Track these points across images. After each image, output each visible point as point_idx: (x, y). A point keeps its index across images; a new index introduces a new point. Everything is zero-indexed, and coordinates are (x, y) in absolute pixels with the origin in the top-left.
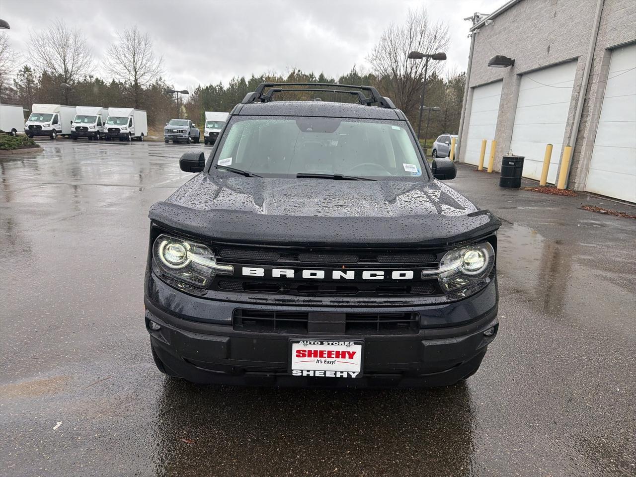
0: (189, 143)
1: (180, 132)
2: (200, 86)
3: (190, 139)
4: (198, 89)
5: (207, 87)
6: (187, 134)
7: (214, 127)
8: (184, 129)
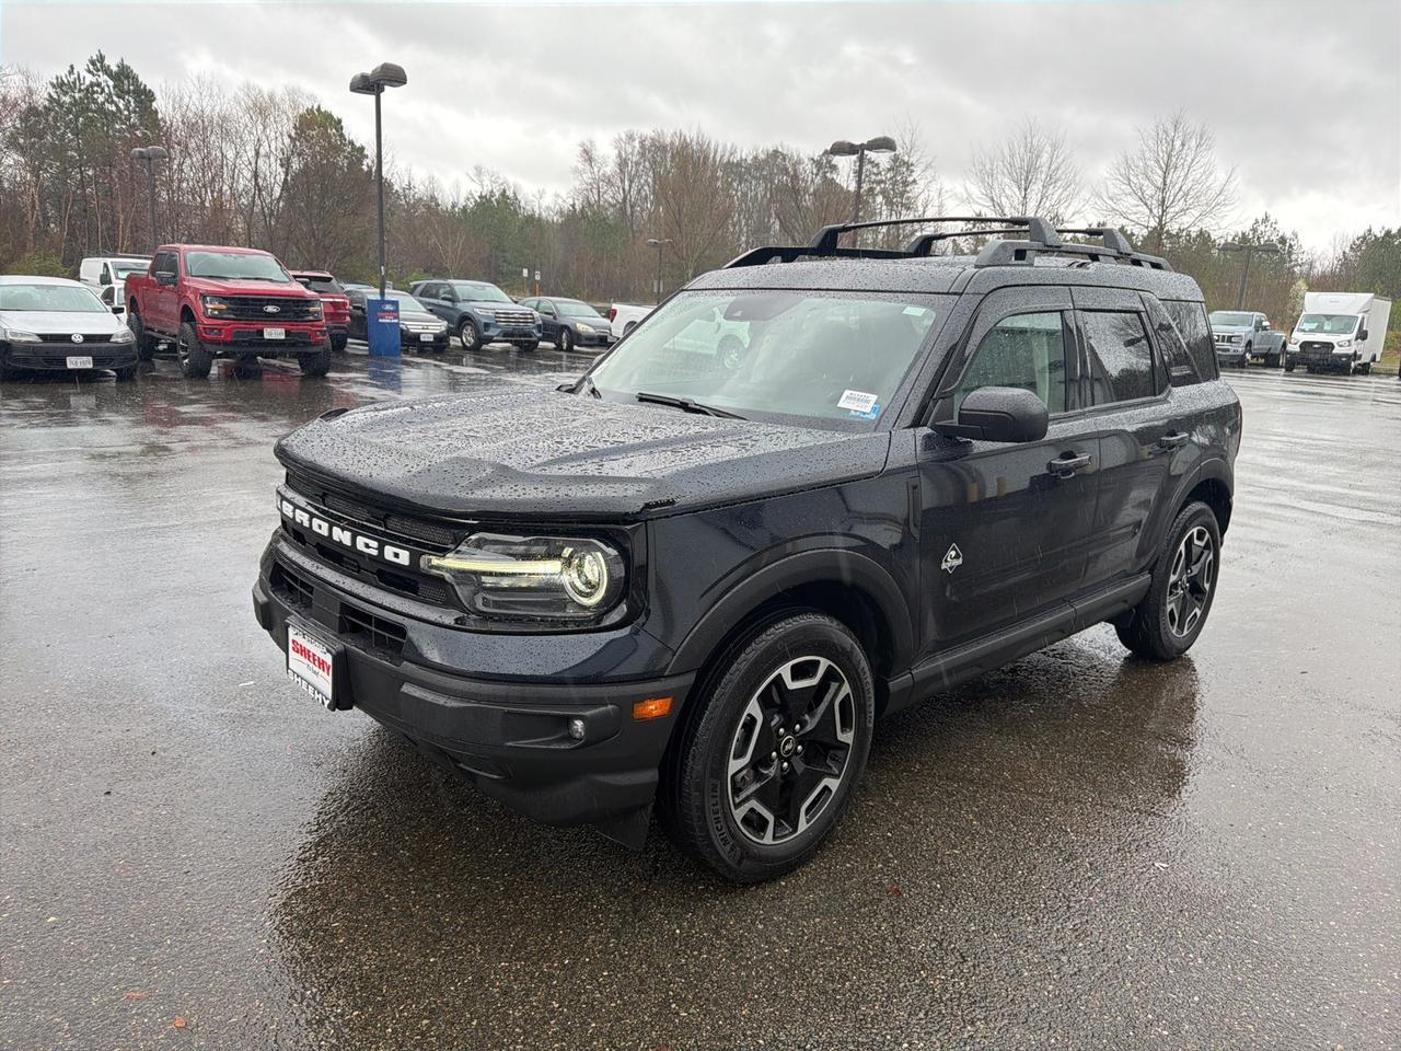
0: (1244, 367)
1: (1223, 341)
2: (1370, 231)
3: (1248, 356)
4: (1365, 238)
5: (1388, 233)
6: (1243, 344)
7: (1320, 329)
8: (1236, 334)
